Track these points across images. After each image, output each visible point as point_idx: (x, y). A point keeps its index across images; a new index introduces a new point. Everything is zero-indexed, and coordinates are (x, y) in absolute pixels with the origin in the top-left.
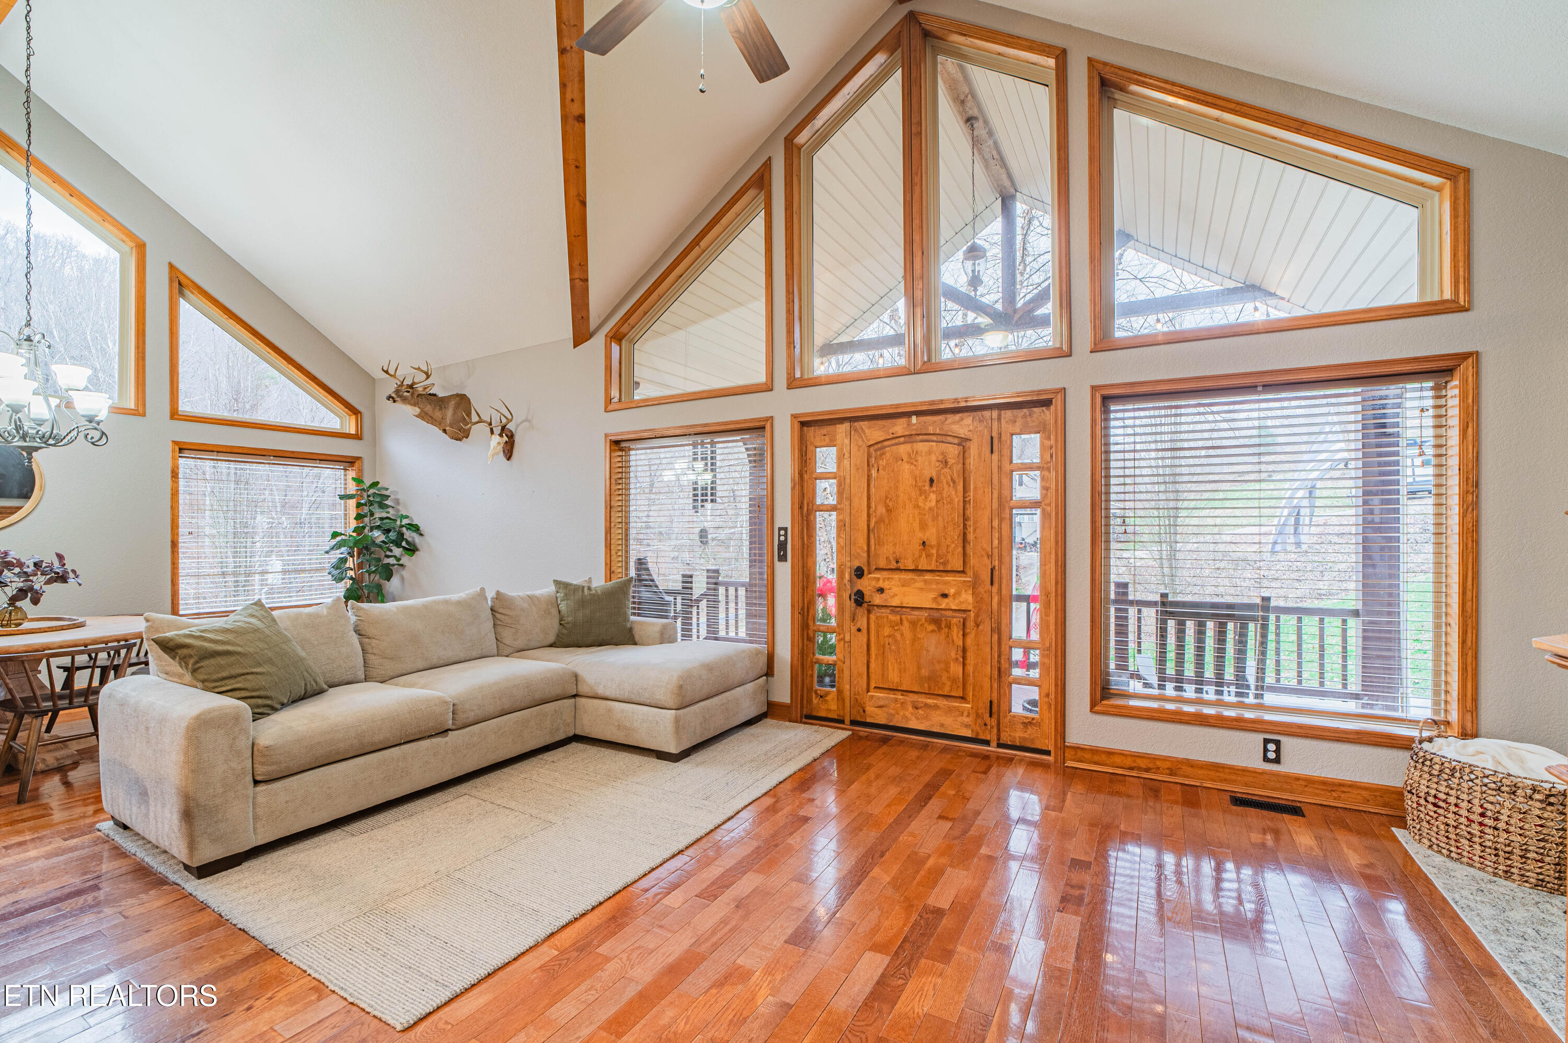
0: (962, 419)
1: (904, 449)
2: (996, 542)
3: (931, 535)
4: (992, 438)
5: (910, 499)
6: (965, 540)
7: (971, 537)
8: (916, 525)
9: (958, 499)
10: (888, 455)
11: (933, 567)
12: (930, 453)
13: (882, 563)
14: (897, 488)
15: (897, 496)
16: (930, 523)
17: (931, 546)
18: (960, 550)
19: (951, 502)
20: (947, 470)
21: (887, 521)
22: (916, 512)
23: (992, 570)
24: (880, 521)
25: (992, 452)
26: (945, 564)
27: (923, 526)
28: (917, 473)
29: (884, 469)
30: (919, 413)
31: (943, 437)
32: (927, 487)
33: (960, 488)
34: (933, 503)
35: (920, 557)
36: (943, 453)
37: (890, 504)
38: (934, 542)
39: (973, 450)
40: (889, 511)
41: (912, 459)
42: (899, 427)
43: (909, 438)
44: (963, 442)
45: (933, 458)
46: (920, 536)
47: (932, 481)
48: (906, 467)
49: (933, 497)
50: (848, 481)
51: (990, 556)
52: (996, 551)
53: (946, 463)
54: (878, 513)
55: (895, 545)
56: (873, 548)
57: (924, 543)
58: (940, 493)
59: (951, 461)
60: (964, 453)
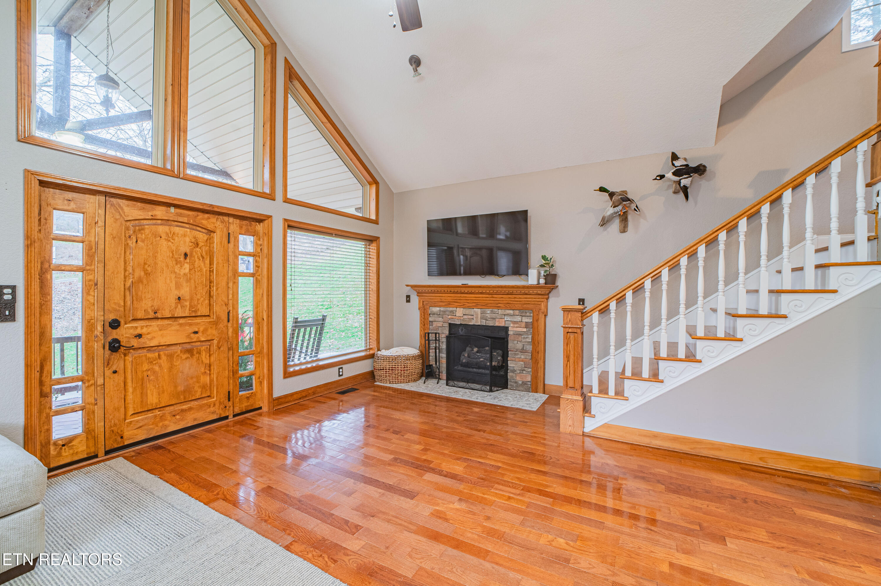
0: (209, 218)
1: (162, 229)
2: (231, 296)
3: (185, 291)
4: (229, 234)
5: (167, 266)
6: (210, 296)
7: (214, 292)
8: (173, 285)
9: (205, 269)
10: (147, 231)
11: (187, 314)
12: (185, 235)
13: (140, 315)
14: (155, 257)
15: (156, 263)
16: (184, 284)
17: (185, 300)
18: (207, 302)
19: (201, 270)
20: (198, 249)
21: (145, 281)
22: (173, 276)
23: (229, 313)
24: (140, 280)
25: (229, 242)
26: (195, 311)
27: (178, 286)
28: (174, 248)
29: (143, 241)
30: (176, 206)
31: (195, 226)
32: (182, 259)
33: (208, 262)
34: (187, 271)
35: (176, 308)
36: (195, 238)
37: (149, 269)
38: (188, 297)
39: (216, 238)
40: (147, 274)
41: (170, 237)
42: (160, 212)
43: (166, 222)
44: (210, 232)
45: (187, 239)
46: (176, 293)
47: (186, 255)
48: (164, 243)
49: (187, 266)
50: (101, 247)
51: (227, 305)
52: (231, 302)
53: (197, 244)
54: (137, 275)
55: (153, 300)
56: (129, 303)
57: (179, 298)
58: (192, 264)
59: (201, 244)
60: (210, 241)
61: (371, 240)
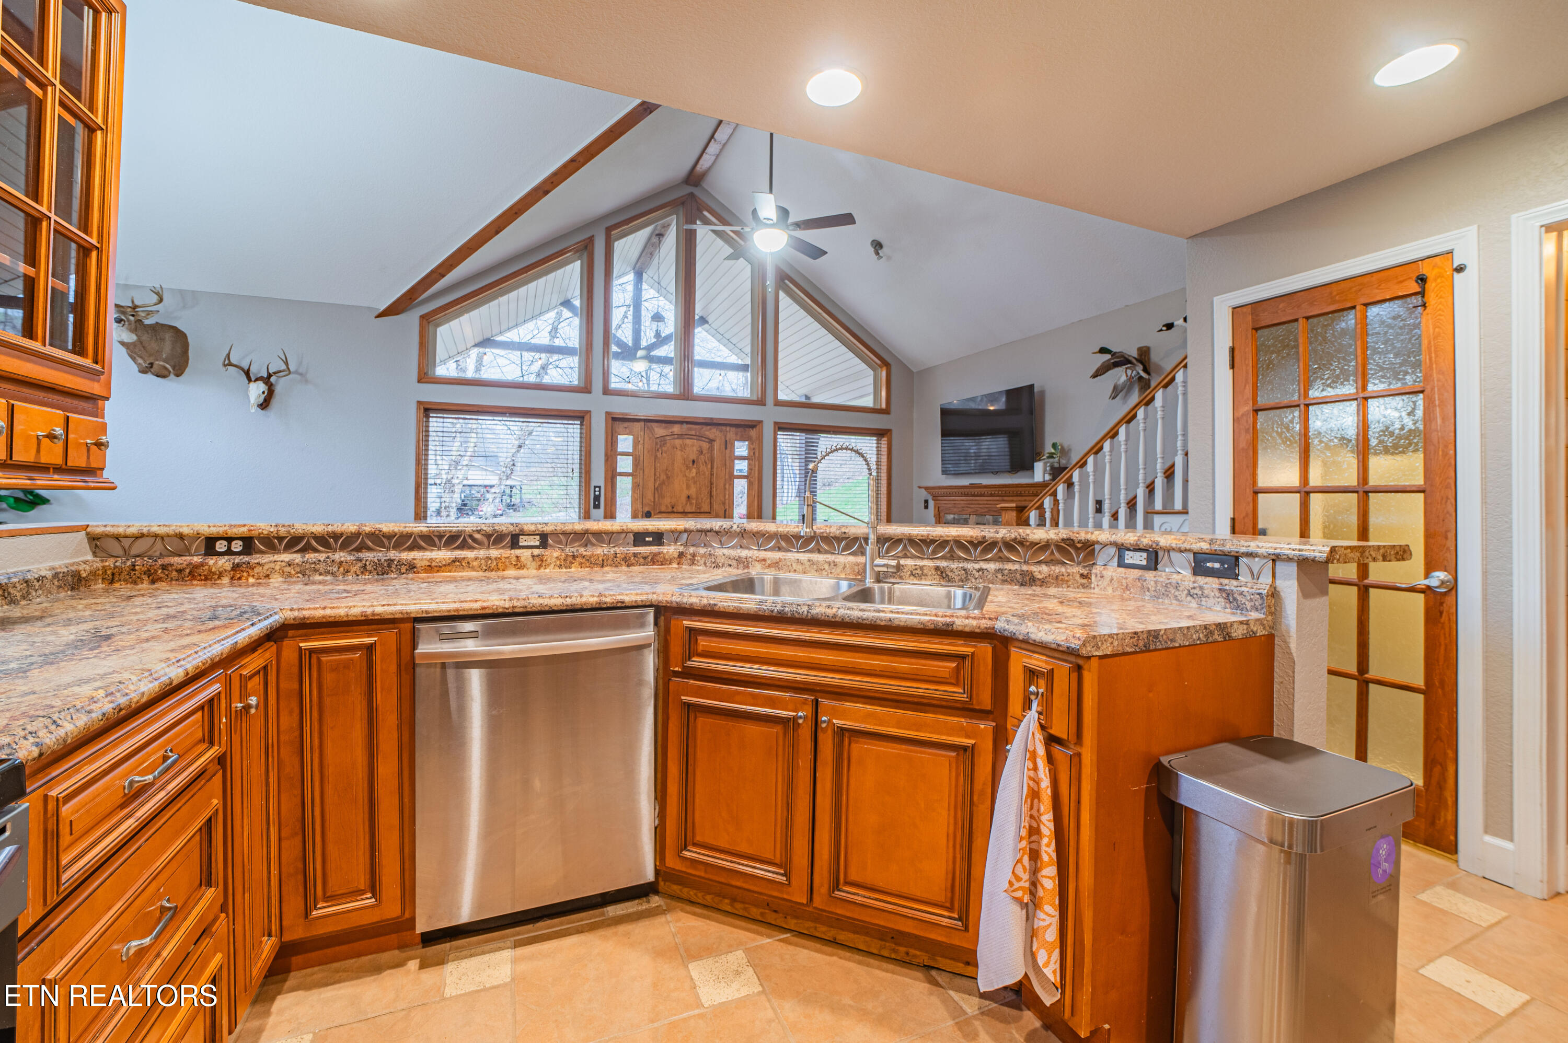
0: (710, 429)
1: (678, 442)
2: (727, 496)
3: (693, 491)
4: (727, 441)
5: (681, 471)
6: (711, 496)
7: (714, 493)
8: (684, 486)
9: (707, 473)
10: (668, 445)
11: (693, 510)
12: (693, 446)
13: (663, 509)
14: (673, 464)
15: (673, 469)
16: (692, 485)
17: (693, 499)
18: (708, 500)
19: (704, 474)
20: (702, 456)
21: (666, 484)
22: (685, 479)
23: (725, 511)
24: (663, 483)
25: (726, 449)
26: (700, 508)
27: (688, 487)
28: (685, 456)
29: (666, 453)
30: (687, 423)
31: (700, 437)
32: (691, 465)
33: (709, 466)
34: (694, 474)
35: (686, 504)
36: (700, 447)
37: (669, 474)
38: (694, 496)
39: (716, 445)
40: (668, 477)
41: (683, 448)
42: (676, 429)
43: (681, 436)
44: (711, 441)
45: (695, 449)
46: (686, 492)
47: (693, 461)
48: (679, 453)
49: (694, 471)
50: (642, 458)
51: (724, 504)
52: (727, 501)
53: (702, 452)
54: (661, 478)
55: (671, 498)
56: (657, 499)
57: (689, 497)
58: (698, 469)
59: (704, 452)
60: (711, 449)
61: (880, 433)
